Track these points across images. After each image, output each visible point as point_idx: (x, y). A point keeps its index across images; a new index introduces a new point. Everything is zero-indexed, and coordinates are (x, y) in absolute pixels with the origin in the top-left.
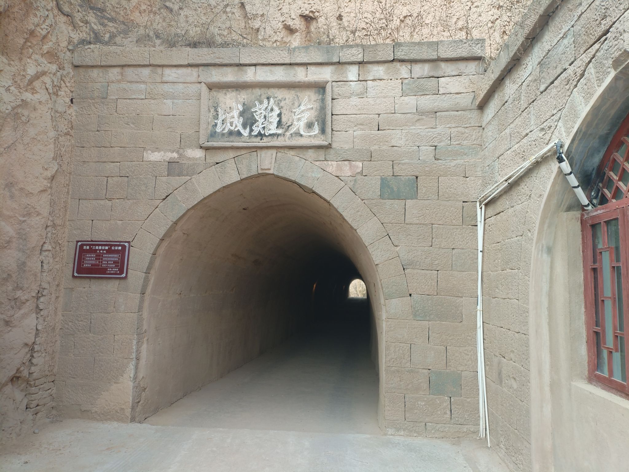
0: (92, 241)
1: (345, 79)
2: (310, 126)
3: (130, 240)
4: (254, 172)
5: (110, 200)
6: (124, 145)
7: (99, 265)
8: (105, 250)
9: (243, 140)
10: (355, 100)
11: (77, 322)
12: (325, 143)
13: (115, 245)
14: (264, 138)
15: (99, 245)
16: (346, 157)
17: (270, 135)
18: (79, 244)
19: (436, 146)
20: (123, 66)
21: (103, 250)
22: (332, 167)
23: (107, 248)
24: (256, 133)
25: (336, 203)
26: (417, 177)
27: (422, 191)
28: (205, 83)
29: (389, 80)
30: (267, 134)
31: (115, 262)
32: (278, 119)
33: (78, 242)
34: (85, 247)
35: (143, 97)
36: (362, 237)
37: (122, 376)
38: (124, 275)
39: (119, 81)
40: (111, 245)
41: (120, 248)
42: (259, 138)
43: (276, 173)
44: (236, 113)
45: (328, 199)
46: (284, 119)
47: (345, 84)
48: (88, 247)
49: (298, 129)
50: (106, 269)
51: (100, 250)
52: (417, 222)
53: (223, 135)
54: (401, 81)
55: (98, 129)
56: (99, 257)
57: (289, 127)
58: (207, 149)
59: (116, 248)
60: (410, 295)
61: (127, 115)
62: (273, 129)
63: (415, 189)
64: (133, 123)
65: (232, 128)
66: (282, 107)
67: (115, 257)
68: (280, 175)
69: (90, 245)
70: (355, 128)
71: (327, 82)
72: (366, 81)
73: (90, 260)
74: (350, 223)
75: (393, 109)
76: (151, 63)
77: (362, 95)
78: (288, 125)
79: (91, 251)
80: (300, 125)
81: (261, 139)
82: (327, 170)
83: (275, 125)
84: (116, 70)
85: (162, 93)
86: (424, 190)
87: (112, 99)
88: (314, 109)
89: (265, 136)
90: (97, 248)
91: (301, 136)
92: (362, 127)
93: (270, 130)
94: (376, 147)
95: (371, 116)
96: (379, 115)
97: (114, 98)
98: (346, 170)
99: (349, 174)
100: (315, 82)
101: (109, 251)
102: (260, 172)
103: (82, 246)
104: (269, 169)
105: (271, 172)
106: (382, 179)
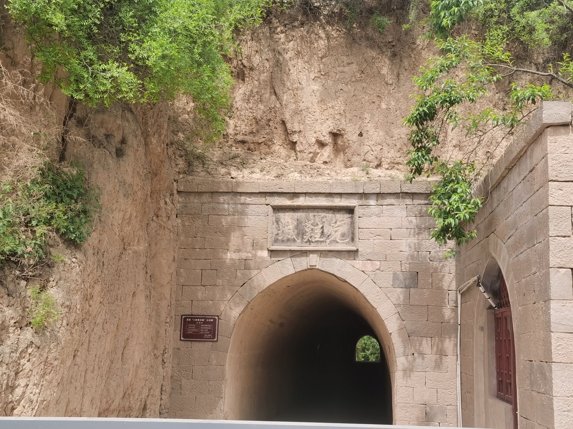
0: (192, 315)
1: (368, 204)
2: (343, 235)
3: (219, 315)
4: (305, 267)
5: (204, 286)
6: (214, 248)
7: (198, 332)
8: (202, 321)
9: (297, 245)
10: (374, 219)
11: (182, 371)
12: (354, 248)
13: (209, 318)
14: (311, 243)
15: (197, 318)
16: (368, 258)
17: (316, 242)
18: (183, 317)
19: (430, 252)
20: (212, 193)
22: (358, 263)
24: (306, 240)
25: (362, 290)
26: (417, 273)
27: (421, 282)
28: (271, 206)
29: (398, 206)
30: (314, 241)
31: (209, 330)
32: (321, 231)
34: (188, 320)
35: (227, 214)
36: (380, 314)
37: (215, 409)
38: (216, 339)
39: (210, 203)
40: (206, 318)
41: (212, 320)
42: (308, 243)
43: (320, 268)
44: (291, 227)
45: (357, 287)
46: (325, 231)
47: (368, 207)
48: (190, 320)
49: (336, 238)
50: (203, 335)
51: (198, 322)
52: (418, 304)
53: (283, 241)
54: (406, 206)
55: (196, 236)
56: (198, 326)
58: (272, 251)
59: (210, 320)
60: (413, 354)
61: (215, 226)
62: (317, 237)
63: (417, 281)
64: (220, 232)
65: (289, 237)
66: (324, 222)
67: (209, 327)
68: (322, 269)
69: (191, 318)
70: (375, 238)
71: (355, 207)
72: (382, 205)
73: (192, 329)
74: (372, 304)
75: (401, 225)
76: (233, 190)
77: (378, 216)
78: (328, 235)
79: (192, 322)
80: (337, 236)
82: (356, 267)
83: (319, 235)
84: (207, 195)
85: (240, 211)
87: (205, 215)
88: (346, 224)
90: (196, 320)
91: (337, 242)
92: (379, 237)
93: (315, 238)
94: (389, 251)
95: (386, 230)
96: (391, 229)
98: (369, 267)
99: (371, 270)
100: (347, 206)
101: (205, 323)
102: (309, 267)
103: (185, 319)
104: (315, 266)
105: (317, 267)
106: (393, 274)
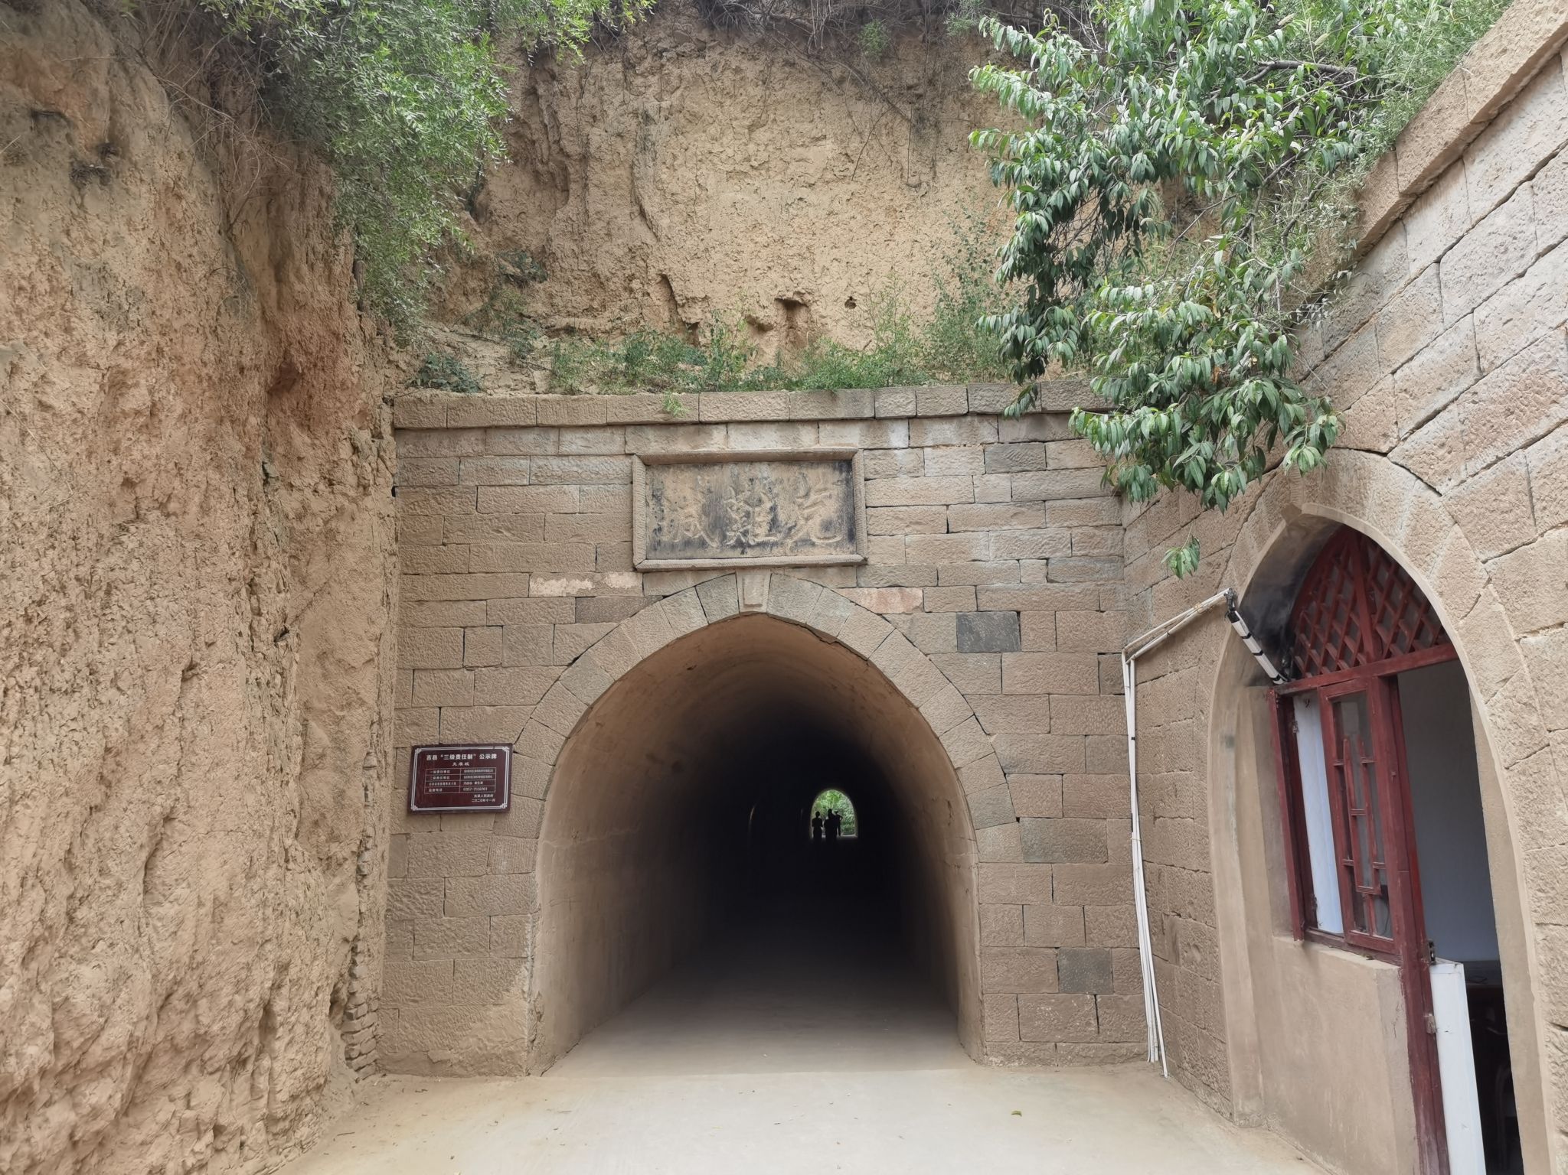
0: (441, 745)
1: (885, 446)
2: (827, 526)
3: (512, 741)
4: (732, 611)
5: (470, 669)
6: (493, 570)
7: (457, 790)
8: (467, 760)
9: (710, 554)
10: (904, 482)
11: (417, 896)
12: (858, 558)
13: (485, 752)
14: (748, 550)
15: (455, 752)
16: (894, 581)
17: (759, 545)
18: (418, 751)
19: (1047, 559)
20: (486, 429)
21: (464, 761)
22: (869, 597)
23: (470, 757)
24: (732, 542)
25: (880, 660)
26: (1018, 613)
27: (1028, 636)
28: (639, 457)
29: (962, 447)
30: (752, 543)
31: (486, 783)
32: (770, 517)
33: (414, 748)
34: (429, 757)
35: (525, 482)
36: (929, 720)
37: (508, 991)
38: (504, 806)
39: (479, 455)
40: (478, 752)
41: (494, 756)
42: (739, 550)
43: (772, 612)
44: (693, 510)
45: (867, 655)
46: (782, 517)
47: (885, 455)
48: (435, 757)
49: (808, 535)
50: (471, 795)
51: (458, 761)
52: (1024, 691)
53: (673, 547)
54: (981, 448)
55: (445, 541)
56: (456, 773)
57: (790, 529)
58: (646, 572)
59: (488, 757)
60: (1018, 819)
61: (496, 514)
62: (761, 533)
63: (1017, 633)
64: (508, 530)
65: (689, 534)
66: (777, 495)
67: (487, 773)
68: (779, 614)
69: (438, 753)
70: (907, 530)
71: (855, 453)
72: (922, 448)
73: (440, 781)
74: (906, 695)
75: (971, 495)
76: (539, 421)
77: (914, 473)
78: (789, 525)
79: (442, 764)
80: (812, 528)
81: (743, 553)
82: (862, 604)
83: (765, 527)
84: (473, 437)
85: (560, 473)
86: (1032, 634)
87: (468, 487)
88: (834, 497)
89: (750, 546)
90: (452, 757)
91: (813, 544)
92: (919, 527)
93: (756, 536)
94: (946, 562)
95: (934, 508)
96: (948, 506)
97: (472, 484)
98: (896, 603)
99: (902, 610)
100: (835, 453)
101: (476, 763)
102: (743, 610)
103: (423, 755)
104: (760, 605)
105: (763, 609)
106: (959, 618)
